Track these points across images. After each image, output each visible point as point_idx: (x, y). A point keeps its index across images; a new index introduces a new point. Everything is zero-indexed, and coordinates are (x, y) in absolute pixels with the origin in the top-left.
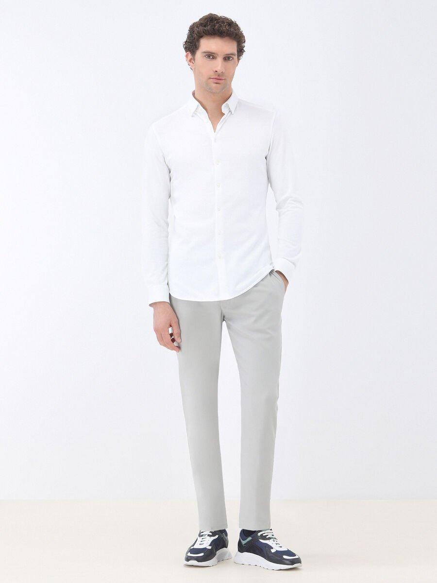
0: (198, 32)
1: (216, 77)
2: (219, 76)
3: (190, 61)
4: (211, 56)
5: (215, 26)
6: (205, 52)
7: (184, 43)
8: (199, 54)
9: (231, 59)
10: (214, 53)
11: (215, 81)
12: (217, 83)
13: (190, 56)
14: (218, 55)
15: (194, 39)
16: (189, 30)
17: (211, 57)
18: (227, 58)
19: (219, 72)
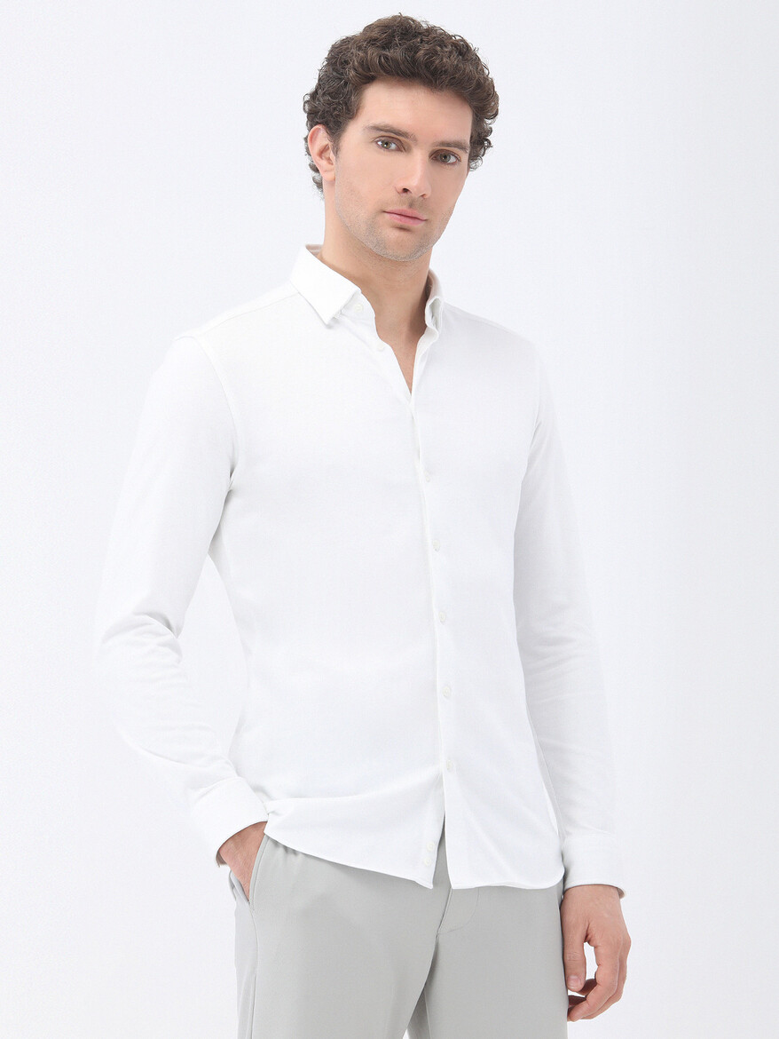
0: (361, 64)
1: (404, 208)
2: (411, 205)
3: (322, 153)
4: (393, 140)
5: (417, 50)
6: (377, 128)
7: (308, 98)
8: (355, 133)
9: (452, 159)
10: (405, 134)
11: (397, 220)
12: (402, 229)
13: (323, 137)
14: (415, 140)
15: (346, 83)
16: (328, 59)
17: (393, 146)
18: (441, 156)
19: (415, 194)
